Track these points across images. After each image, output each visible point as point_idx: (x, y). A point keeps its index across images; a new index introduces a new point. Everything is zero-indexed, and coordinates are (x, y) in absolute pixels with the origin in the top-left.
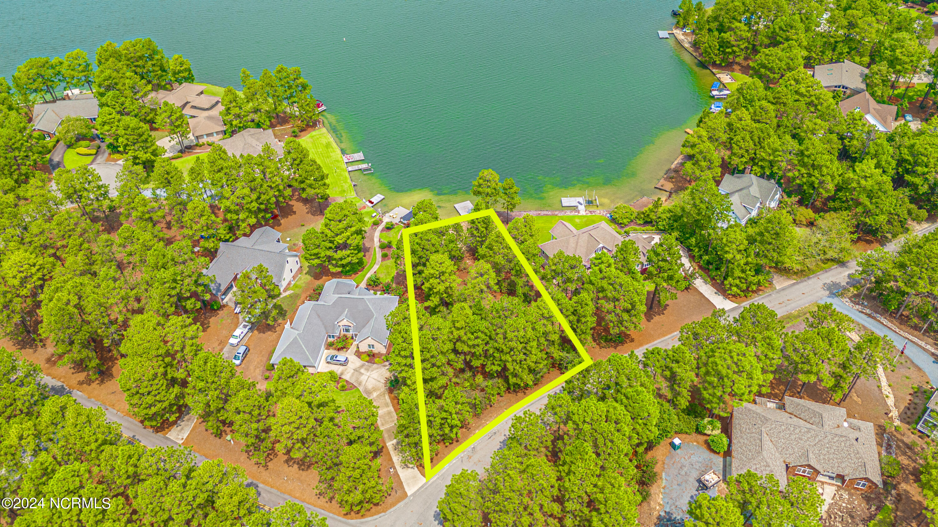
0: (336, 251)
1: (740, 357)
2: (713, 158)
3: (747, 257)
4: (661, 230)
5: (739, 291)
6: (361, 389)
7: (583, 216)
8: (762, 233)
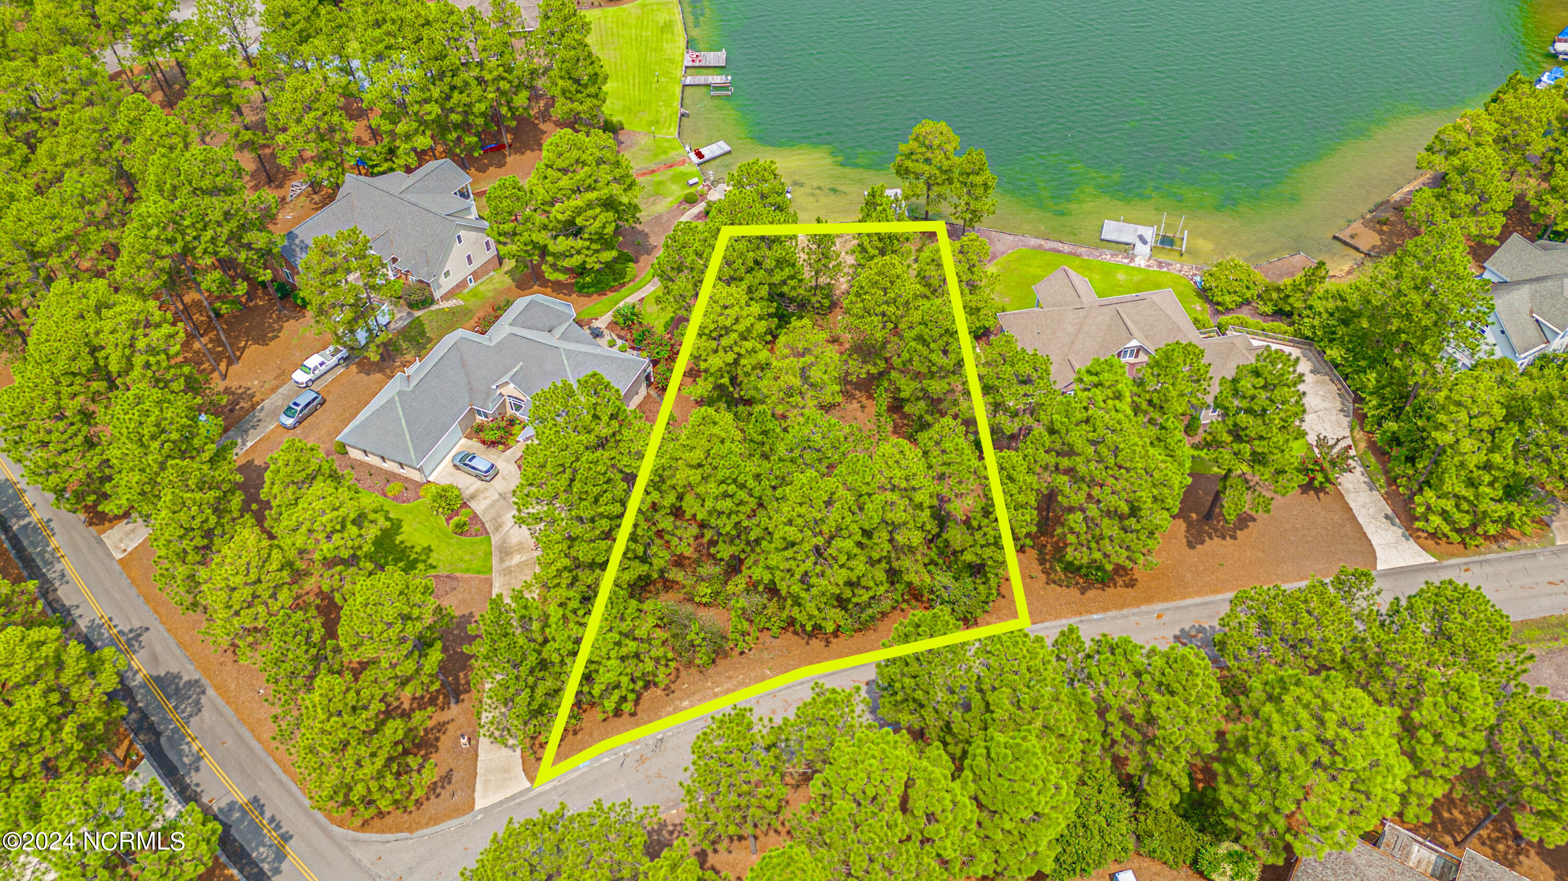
0: (555, 238)
1: (1345, 733)
2: (1491, 188)
3: (1491, 450)
4: (1307, 338)
5: (1446, 529)
6: (495, 539)
7: (1138, 269)
8: (1552, 398)
